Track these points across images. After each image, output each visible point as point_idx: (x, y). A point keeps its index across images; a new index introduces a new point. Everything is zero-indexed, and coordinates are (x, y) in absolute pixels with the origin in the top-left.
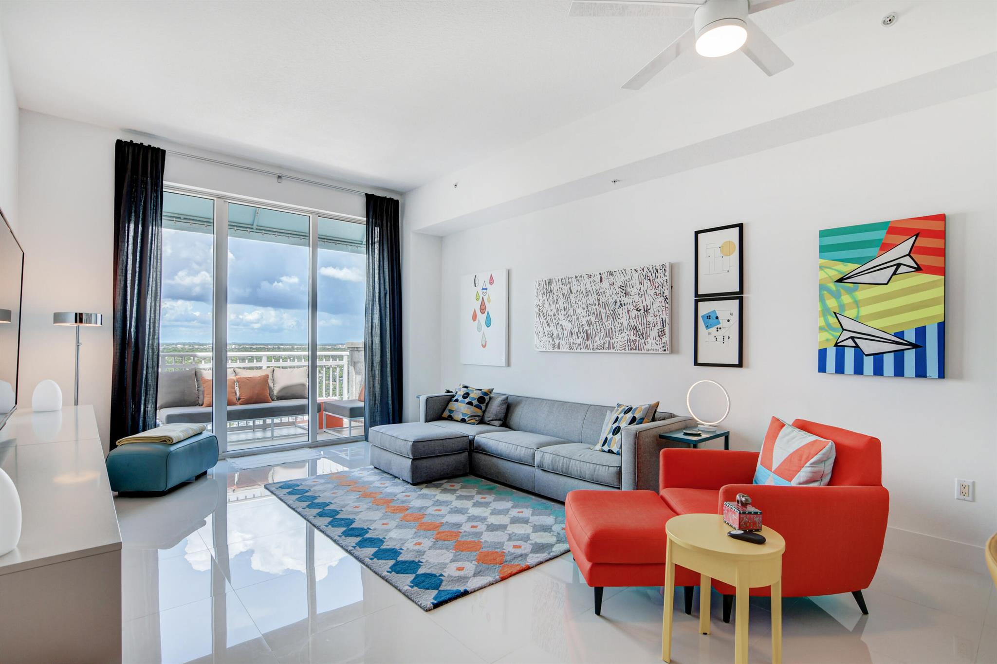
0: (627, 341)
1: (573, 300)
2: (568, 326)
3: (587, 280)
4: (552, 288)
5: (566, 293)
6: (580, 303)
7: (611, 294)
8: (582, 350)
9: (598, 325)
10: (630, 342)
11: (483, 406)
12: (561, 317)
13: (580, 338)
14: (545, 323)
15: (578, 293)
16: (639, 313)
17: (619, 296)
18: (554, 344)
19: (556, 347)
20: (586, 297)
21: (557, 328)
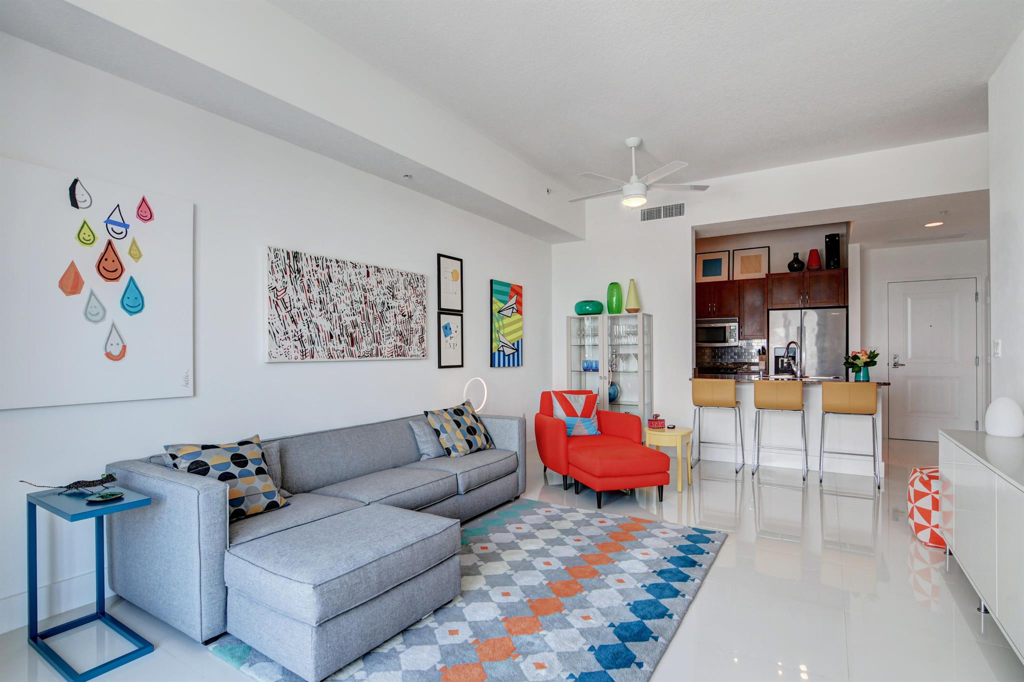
0: (394, 347)
1: (333, 291)
2: (326, 326)
3: (351, 270)
4: (300, 266)
5: (323, 279)
6: (343, 298)
7: (379, 293)
8: (346, 358)
9: (365, 327)
10: (397, 348)
12: (316, 312)
13: (343, 342)
15: (340, 283)
16: (404, 318)
17: (386, 297)
18: (304, 350)
19: (307, 355)
20: (350, 291)
21: (309, 327)
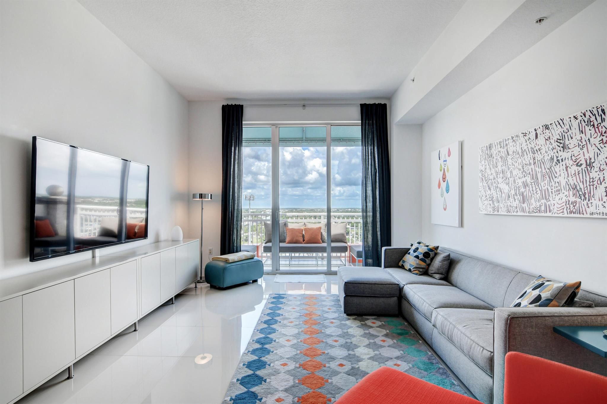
0: (565, 203)
1: (510, 161)
2: (505, 188)
3: (522, 140)
4: (492, 152)
5: (504, 155)
6: (516, 164)
7: (547, 150)
8: (519, 213)
10: (569, 204)
11: (428, 261)
12: (500, 180)
13: (516, 200)
14: (487, 186)
15: (515, 154)
16: (580, 169)
17: (555, 151)
18: (494, 207)
19: (496, 210)
20: (521, 157)
21: (496, 191)
